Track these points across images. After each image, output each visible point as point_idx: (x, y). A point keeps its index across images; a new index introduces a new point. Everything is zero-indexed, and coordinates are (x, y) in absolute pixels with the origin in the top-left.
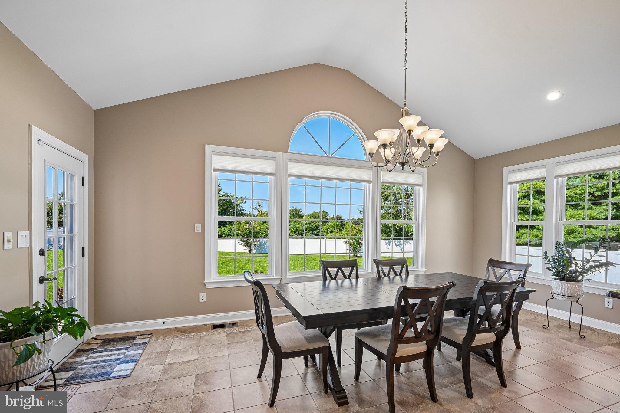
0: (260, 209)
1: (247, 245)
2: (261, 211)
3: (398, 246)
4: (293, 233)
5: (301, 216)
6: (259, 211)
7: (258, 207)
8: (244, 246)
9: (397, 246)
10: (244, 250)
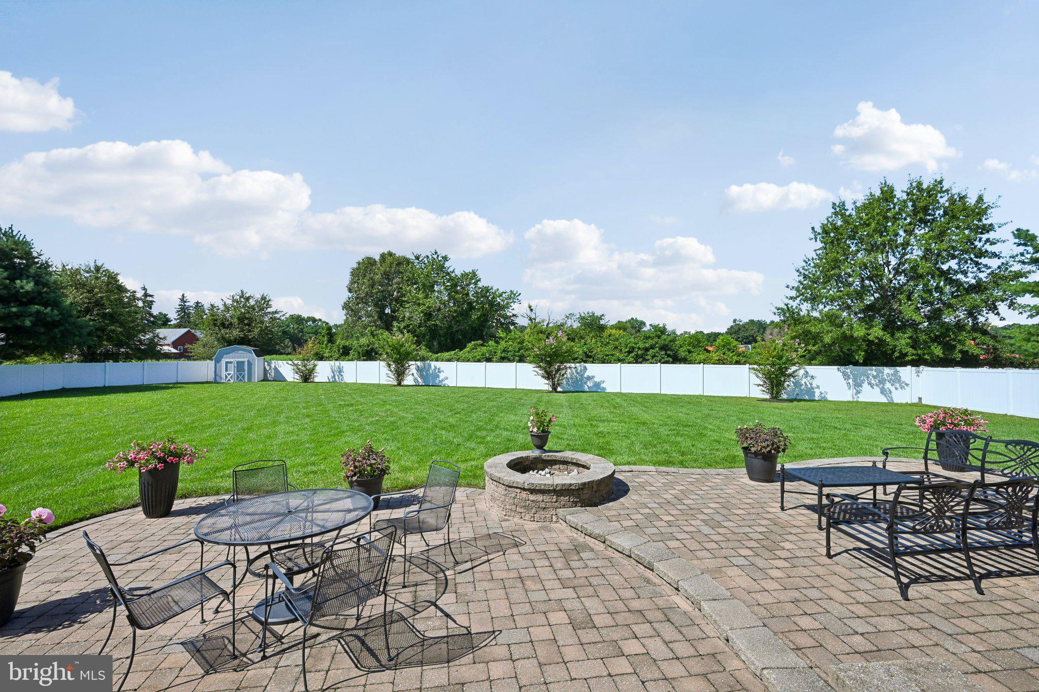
0: (533, 316)
1: (549, 376)
2: (535, 319)
3: (875, 387)
4: (626, 354)
5: (602, 328)
6: (531, 319)
7: (529, 312)
8: (543, 377)
9: (872, 387)
10: (543, 385)
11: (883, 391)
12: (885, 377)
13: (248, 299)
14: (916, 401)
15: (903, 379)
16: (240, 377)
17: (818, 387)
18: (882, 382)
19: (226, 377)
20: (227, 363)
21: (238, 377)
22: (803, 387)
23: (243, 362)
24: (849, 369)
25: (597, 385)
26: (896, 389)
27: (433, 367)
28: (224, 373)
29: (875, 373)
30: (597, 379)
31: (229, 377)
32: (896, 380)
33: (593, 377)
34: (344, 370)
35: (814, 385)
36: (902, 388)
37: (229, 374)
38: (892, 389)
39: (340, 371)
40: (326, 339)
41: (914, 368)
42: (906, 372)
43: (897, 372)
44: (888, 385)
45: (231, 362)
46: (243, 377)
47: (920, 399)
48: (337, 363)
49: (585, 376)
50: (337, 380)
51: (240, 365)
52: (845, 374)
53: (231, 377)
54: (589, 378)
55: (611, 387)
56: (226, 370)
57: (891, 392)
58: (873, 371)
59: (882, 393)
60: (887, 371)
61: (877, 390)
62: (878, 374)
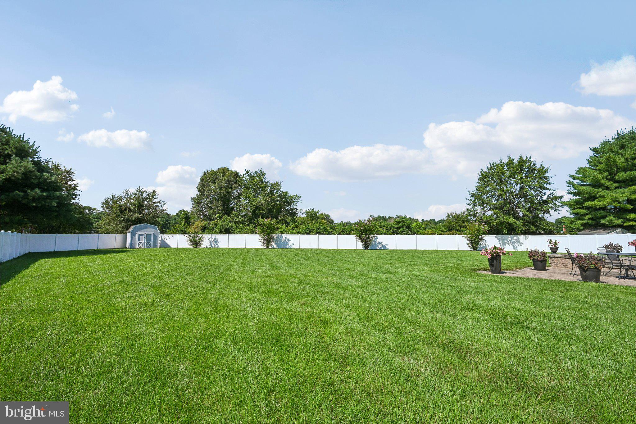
1: (363, 241)
9: (509, 245)
11: (514, 247)
12: (514, 240)
13: (142, 193)
14: (526, 250)
15: (521, 242)
16: (148, 245)
17: (488, 246)
18: (513, 243)
19: (139, 245)
20: (140, 235)
21: (147, 245)
22: (482, 246)
23: (151, 235)
24: (500, 236)
25: (384, 246)
26: (519, 246)
27: (284, 238)
28: (137, 242)
29: (510, 239)
30: (384, 244)
31: (140, 245)
32: (518, 242)
33: (382, 243)
34: (219, 241)
35: (486, 245)
36: (521, 245)
37: (141, 243)
38: (517, 246)
39: (216, 241)
40: (184, 220)
41: (524, 236)
42: (522, 237)
43: (518, 238)
44: (515, 244)
45: (142, 235)
46: (150, 245)
47: (527, 249)
48: (214, 236)
49: (377, 242)
50: (213, 247)
51: (149, 236)
52: (498, 239)
53: (142, 245)
54: (380, 243)
55: (391, 247)
56: (139, 240)
57: (517, 248)
58: (509, 237)
59: (513, 248)
60: (515, 238)
61: (511, 246)
62: (511, 239)
